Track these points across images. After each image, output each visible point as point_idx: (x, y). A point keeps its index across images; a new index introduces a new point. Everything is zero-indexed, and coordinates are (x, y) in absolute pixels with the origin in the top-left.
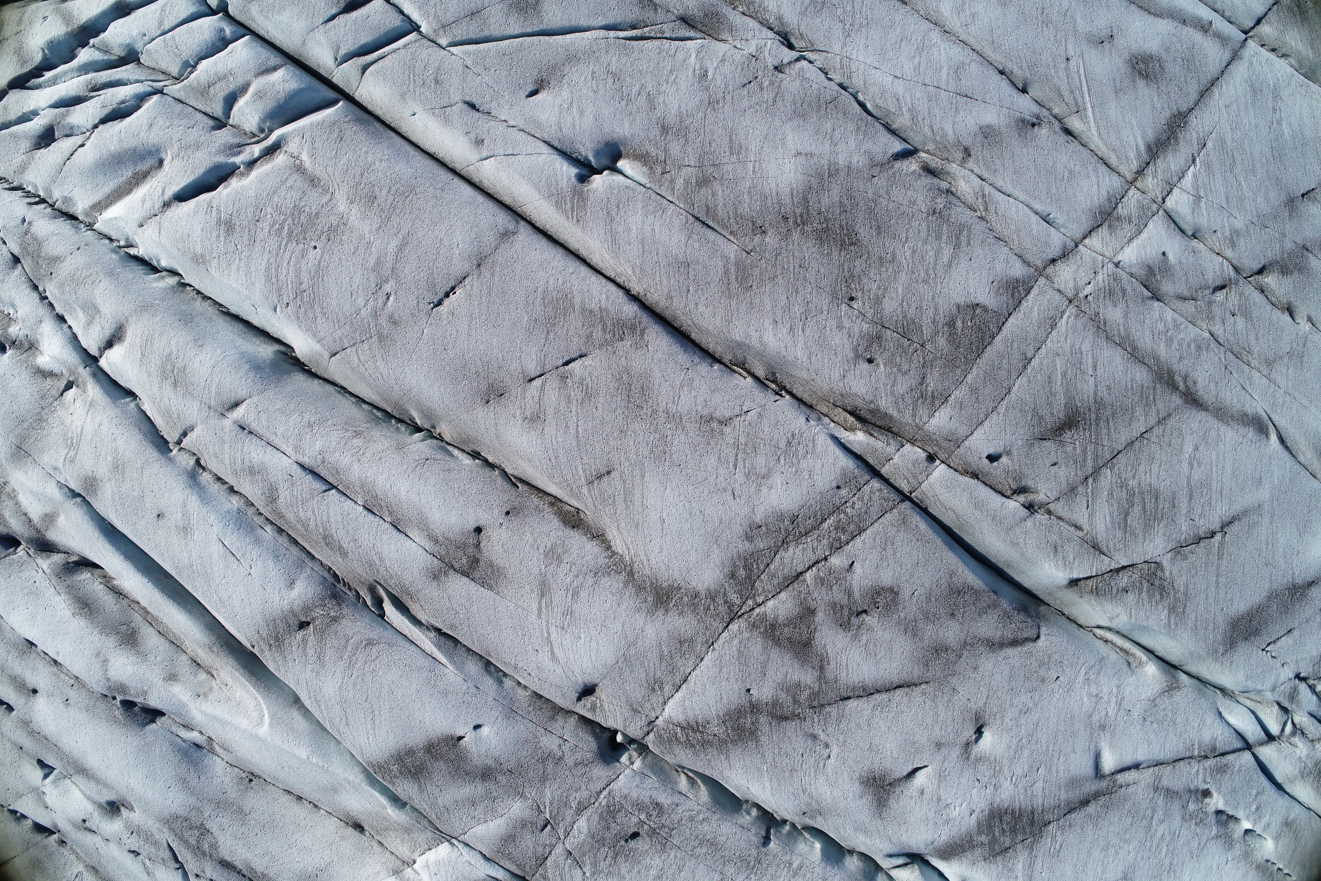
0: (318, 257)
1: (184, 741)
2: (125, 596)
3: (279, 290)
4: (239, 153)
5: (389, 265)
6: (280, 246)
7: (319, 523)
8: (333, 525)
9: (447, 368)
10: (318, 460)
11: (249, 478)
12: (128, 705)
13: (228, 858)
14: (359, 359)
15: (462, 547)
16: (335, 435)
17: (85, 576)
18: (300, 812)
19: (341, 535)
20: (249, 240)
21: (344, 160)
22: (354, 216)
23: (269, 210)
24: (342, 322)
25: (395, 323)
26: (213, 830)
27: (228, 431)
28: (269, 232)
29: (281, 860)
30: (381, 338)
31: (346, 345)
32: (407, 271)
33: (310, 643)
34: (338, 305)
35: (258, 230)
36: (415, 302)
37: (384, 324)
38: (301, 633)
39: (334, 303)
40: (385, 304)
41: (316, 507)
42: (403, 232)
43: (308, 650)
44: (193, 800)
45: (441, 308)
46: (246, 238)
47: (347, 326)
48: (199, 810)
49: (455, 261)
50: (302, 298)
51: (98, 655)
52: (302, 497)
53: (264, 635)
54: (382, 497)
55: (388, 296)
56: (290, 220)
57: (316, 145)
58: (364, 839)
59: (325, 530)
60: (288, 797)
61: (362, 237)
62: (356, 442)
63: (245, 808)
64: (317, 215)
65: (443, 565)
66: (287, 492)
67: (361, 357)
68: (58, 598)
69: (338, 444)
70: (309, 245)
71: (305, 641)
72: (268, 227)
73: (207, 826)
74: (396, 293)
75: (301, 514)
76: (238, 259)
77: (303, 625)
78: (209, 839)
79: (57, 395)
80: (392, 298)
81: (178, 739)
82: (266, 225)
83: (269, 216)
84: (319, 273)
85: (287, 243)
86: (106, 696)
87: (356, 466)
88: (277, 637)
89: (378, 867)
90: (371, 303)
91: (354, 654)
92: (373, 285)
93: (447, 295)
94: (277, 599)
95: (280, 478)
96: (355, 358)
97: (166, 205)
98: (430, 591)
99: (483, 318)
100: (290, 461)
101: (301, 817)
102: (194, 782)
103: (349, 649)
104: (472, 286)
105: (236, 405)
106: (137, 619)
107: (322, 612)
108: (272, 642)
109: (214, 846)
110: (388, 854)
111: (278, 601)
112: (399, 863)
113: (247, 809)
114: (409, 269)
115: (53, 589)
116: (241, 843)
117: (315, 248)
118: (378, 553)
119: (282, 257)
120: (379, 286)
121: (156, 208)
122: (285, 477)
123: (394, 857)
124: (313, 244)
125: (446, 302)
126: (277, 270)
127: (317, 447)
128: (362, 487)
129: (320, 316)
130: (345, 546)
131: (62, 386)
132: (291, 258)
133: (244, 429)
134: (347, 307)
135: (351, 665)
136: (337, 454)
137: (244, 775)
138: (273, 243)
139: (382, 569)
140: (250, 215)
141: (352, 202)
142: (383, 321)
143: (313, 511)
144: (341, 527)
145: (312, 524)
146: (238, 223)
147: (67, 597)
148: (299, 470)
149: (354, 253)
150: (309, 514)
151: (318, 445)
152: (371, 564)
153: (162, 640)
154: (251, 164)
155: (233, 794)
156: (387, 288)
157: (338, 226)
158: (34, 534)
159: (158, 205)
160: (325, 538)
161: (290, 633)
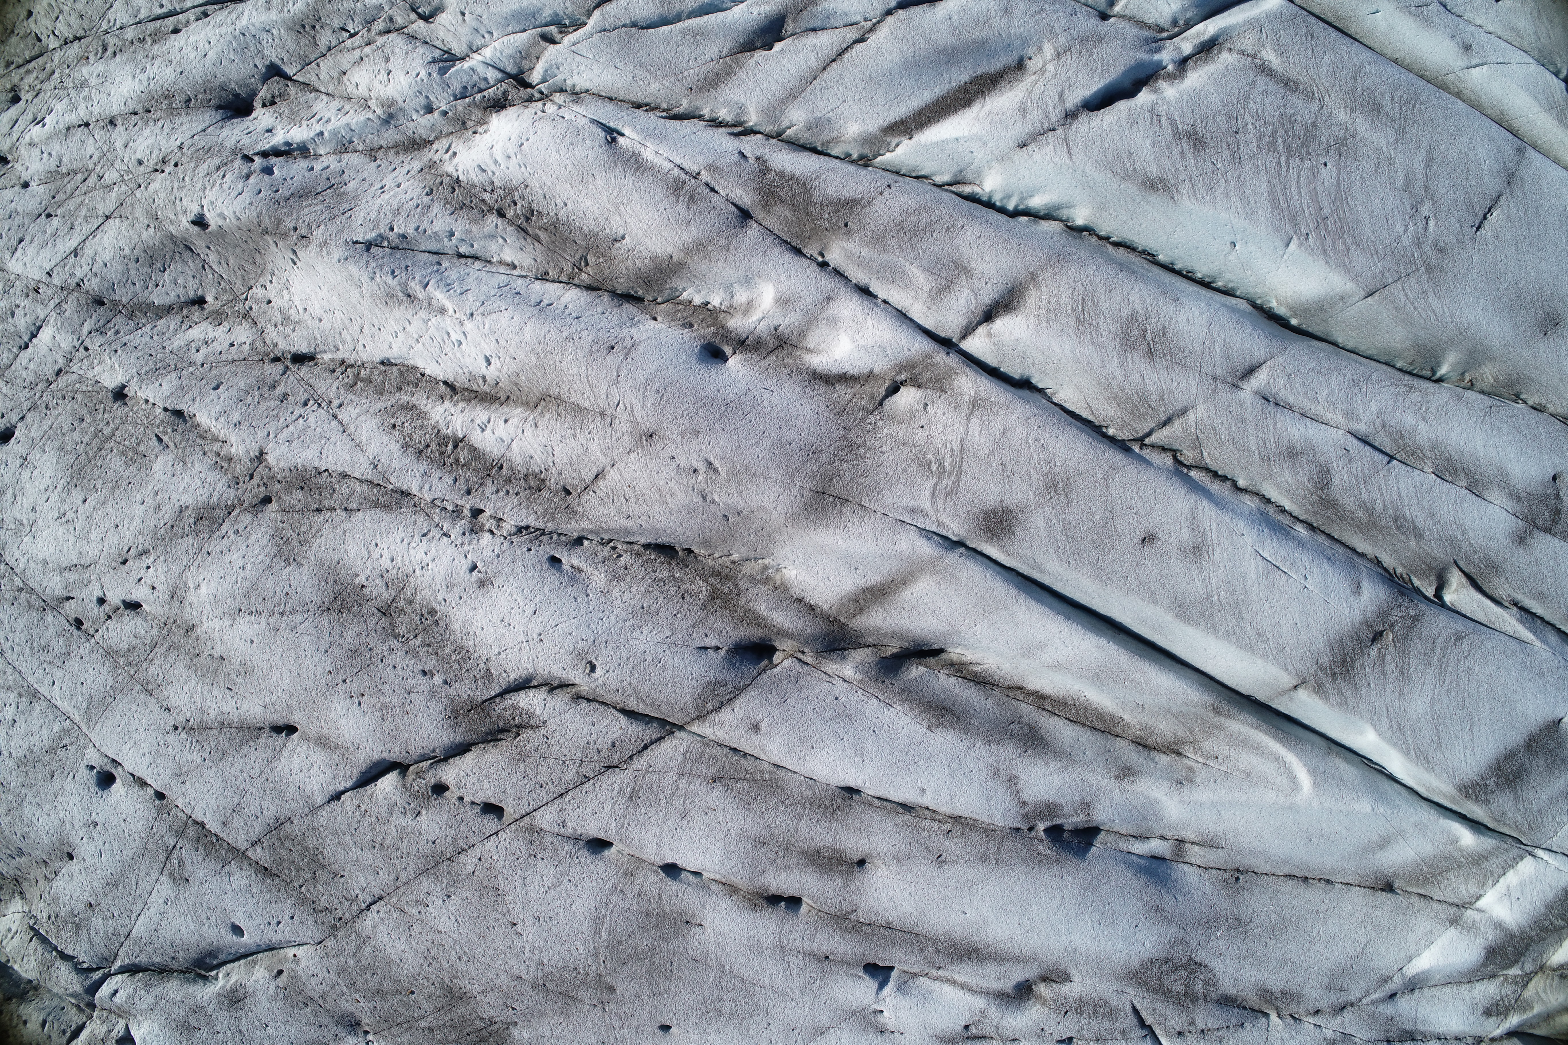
0: (1335, 175)
1: (1139, 856)
2: (994, 685)
3: (1293, 219)
4: (1159, 50)
5: (1420, 184)
6: (1279, 163)
7: (1388, 503)
8: (1406, 502)
9: (1504, 299)
10: (1378, 425)
11: (1289, 463)
12: (1055, 832)
13: (1231, 991)
14: (1406, 296)
15: (1544, 500)
16: (1388, 393)
17: (916, 671)
18: (1313, 895)
19: (1416, 514)
20: (1232, 155)
21: (1326, 60)
22: (1361, 125)
23: (1250, 120)
24: (1382, 253)
25: (1441, 251)
26: (1207, 961)
27: (1250, 406)
28: (1258, 147)
29: (1304, 965)
30: (1429, 269)
31: (1390, 280)
32: (1442, 190)
33: (1389, 657)
34: (1374, 233)
35: (1242, 144)
36: (1458, 225)
37: (1429, 253)
38: (1375, 649)
39: (1367, 229)
40: (1426, 229)
41: (1382, 484)
42: (1423, 145)
43: (1387, 666)
44: (1173, 932)
45: (1482, 231)
46: (1226, 154)
47: (1388, 258)
48: (1183, 942)
49: (1486, 178)
50: (1326, 225)
51: (996, 774)
52: (1364, 474)
53: (1326, 664)
54: (1457, 458)
55: (1427, 219)
56: (1281, 132)
57: (1282, 41)
58: (1399, 900)
59: (1396, 509)
60: (1291, 883)
61: (1378, 151)
62: (1414, 397)
63: (1243, 917)
64: (1314, 124)
65: (1527, 525)
66: (1344, 472)
67: (1409, 294)
68: (888, 713)
69: (1395, 402)
70: (1317, 161)
71: (1382, 657)
72: (1254, 140)
73: (1198, 959)
74: (1435, 216)
75: (1364, 496)
76: (1222, 180)
77: (1377, 636)
78: (1203, 975)
79: (872, 406)
80: (1431, 222)
81: (1133, 857)
82: (1251, 137)
83: (1250, 127)
84: (1340, 194)
85: (1287, 161)
86: (1018, 829)
87: (1422, 425)
88: (1345, 661)
89: (1429, 924)
90: (1411, 228)
91: (1444, 656)
92: (1409, 208)
93: (1485, 218)
94: (1346, 611)
95: (1333, 455)
96: (1402, 297)
97: (1070, 116)
98: (1518, 559)
99: (1527, 240)
100: (1341, 432)
101: (1318, 900)
102: (1168, 905)
103: (1438, 651)
104: (1509, 206)
105: (1251, 371)
106: (1028, 711)
107: (1400, 614)
108: (1337, 670)
109: (1212, 982)
110: (1435, 905)
111: (1347, 613)
112: (1453, 910)
113: (1245, 918)
114: (1442, 188)
115: (875, 702)
116: (1247, 964)
117: (1325, 165)
118: (1460, 526)
119: (1286, 177)
120: (1415, 208)
121: (1054, 118)
122: (1340, 453)
123: (1445, 906)
124: (1322, 160)
125: (1486, 224)
126: (1284, 193)
127: (1373, 409)
128: (1433, 449)
129: (1353, 247)
130: (1420, 525)
131: (883, 390)
132: (1299, 178)
133: (1268, 401)
134: (1385, 234)
135: (1442, 670)
136: (1398, 414)
137: (1227, 875)
138: (1268, 160)
139: (1465, 545)
140: (1223, 125)
141: (1352, 111)
142: (1428, 249)
143: (1380, 490)
144: (1415, 502)
145: (1379, 506)
146: (1208, 136)
147: (907, 707)
148: (1356, 441)
149: (1376, 170)
150: (1376, 494)
151: (1374, 407)
152: (1452, 541)
153: (1078, 728)
154: (1183, 63)
155: (1223, 903)
156: (1425, 210)
157: (1345, 139)
158: (822, 627)
159: (1055, 116)
160: (1396, 520)
161: (1362, 652)
